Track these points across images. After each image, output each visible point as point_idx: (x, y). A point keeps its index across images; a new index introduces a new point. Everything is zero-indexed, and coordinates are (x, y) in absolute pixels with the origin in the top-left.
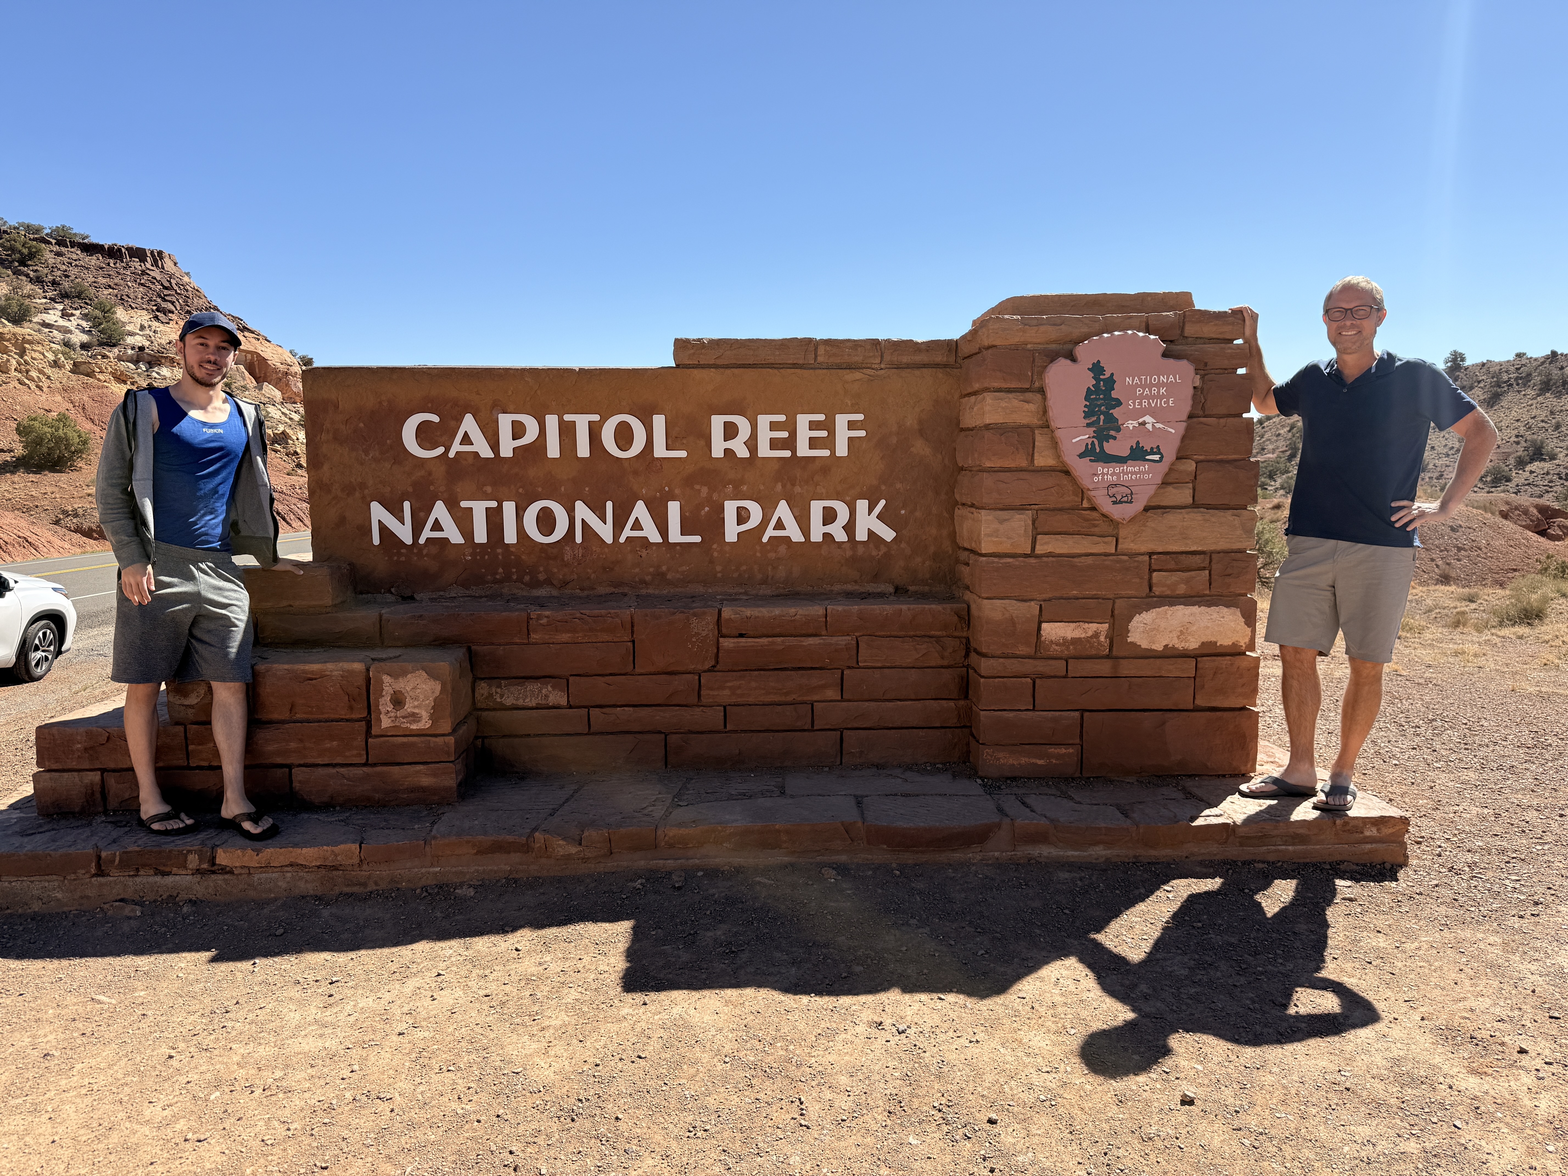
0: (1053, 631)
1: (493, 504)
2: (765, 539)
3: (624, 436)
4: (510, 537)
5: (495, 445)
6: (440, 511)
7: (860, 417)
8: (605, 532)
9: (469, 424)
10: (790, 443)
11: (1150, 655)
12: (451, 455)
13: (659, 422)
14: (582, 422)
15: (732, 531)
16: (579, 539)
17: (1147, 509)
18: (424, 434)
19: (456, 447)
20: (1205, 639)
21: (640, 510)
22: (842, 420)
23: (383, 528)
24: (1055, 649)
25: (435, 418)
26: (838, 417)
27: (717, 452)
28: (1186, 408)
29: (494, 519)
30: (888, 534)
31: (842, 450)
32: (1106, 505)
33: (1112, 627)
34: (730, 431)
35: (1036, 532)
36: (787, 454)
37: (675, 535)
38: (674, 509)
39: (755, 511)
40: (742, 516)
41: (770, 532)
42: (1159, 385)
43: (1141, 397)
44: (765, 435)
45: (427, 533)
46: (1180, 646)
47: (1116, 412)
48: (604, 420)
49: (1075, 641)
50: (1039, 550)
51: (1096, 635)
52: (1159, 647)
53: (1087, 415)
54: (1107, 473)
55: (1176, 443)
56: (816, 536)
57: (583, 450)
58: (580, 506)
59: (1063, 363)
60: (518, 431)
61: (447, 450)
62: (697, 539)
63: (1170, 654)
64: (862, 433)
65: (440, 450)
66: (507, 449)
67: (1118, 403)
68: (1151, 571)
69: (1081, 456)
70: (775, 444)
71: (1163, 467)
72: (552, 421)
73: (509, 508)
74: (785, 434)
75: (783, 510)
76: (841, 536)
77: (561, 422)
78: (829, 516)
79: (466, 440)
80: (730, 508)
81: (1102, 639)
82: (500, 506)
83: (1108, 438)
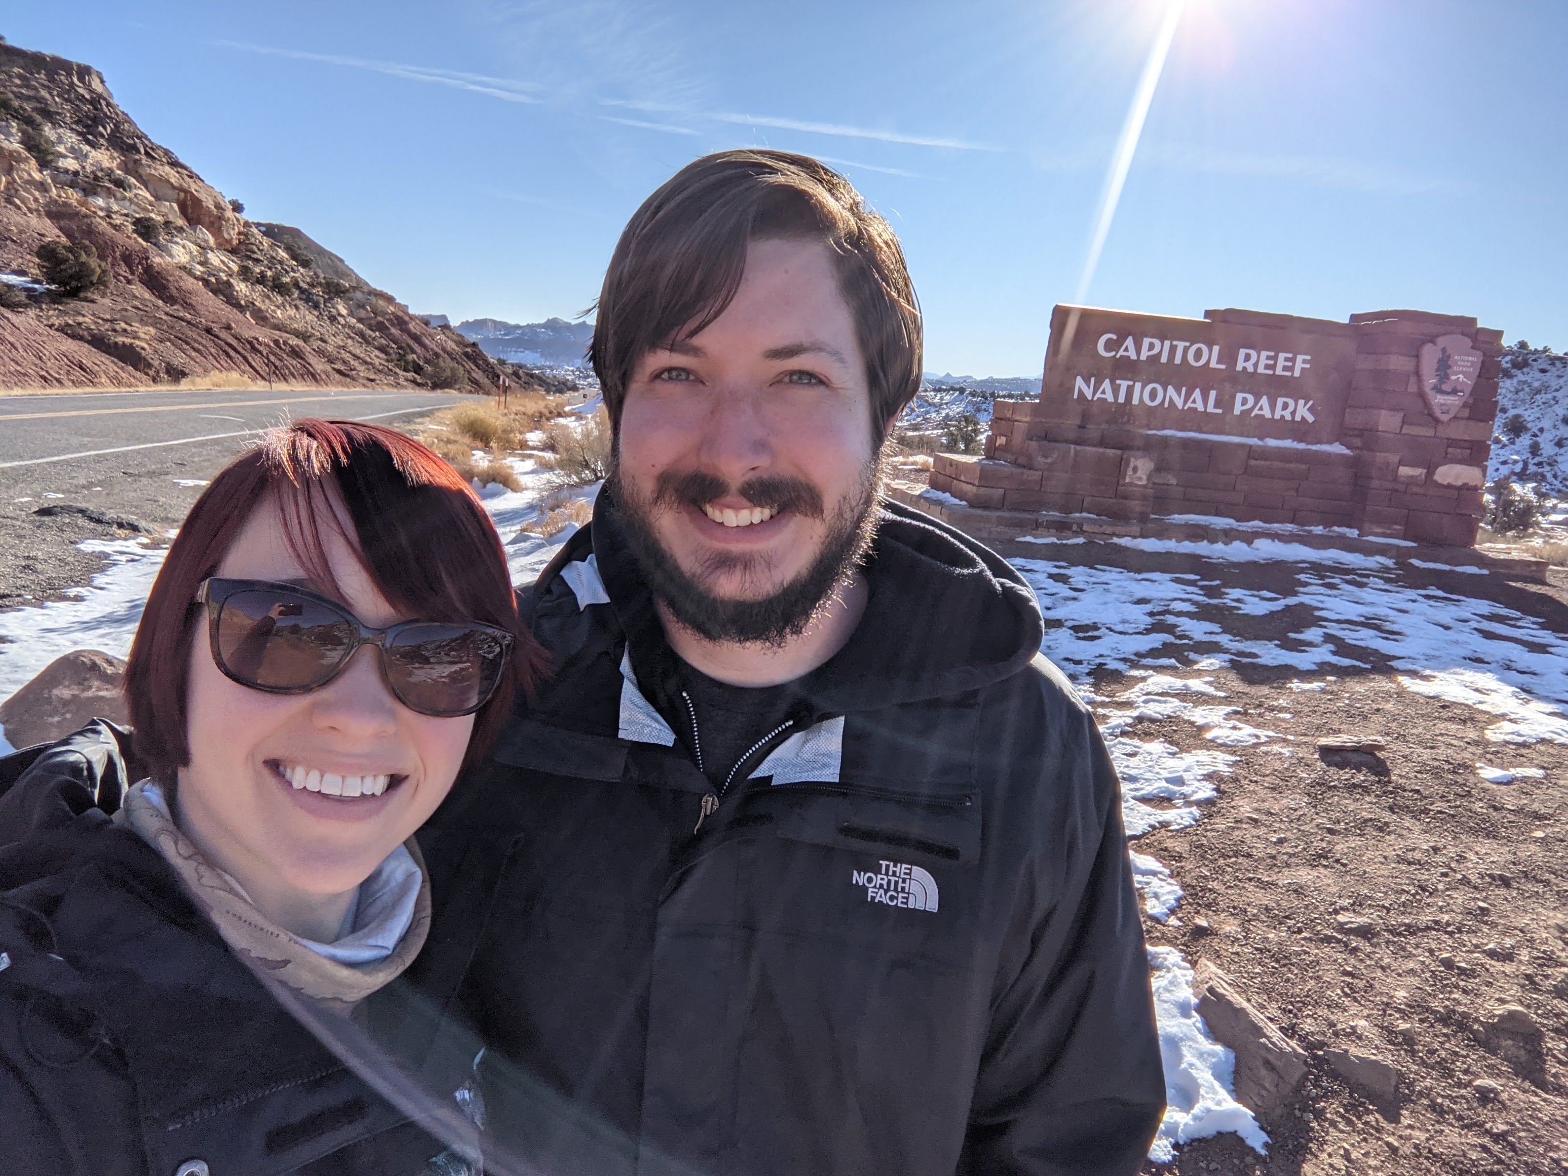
0: (1404, 471)
1: (1131, 383)
2: (1253, 415)
3: (1198, 355)
4: (1135, 401)
5: (1138, 352)
6: (1106, 384)
7: (1309, 358)
8: (1179, 402)
9: (1129, 342)
10: (1273, 367)
11: (1442, 486)
12: (1118, 356)
13: (1216, 349)
14: (1181, 345)
15: (1238, 409)
16: (1166, 405)
17: (1455, 418)
18: (1109, 345)
19: (1121, 353)
20: (1465, 481)
21: (1197, 394)
22: (1300, 358)
23: (1080, 390)
24: (1402, 479)
25: (1114, 337)
26: (1298, 357)
27: (1239, 368)
28: (1477, 374)
29: (1130, 390)
30: (1310, 419)
31: (1297, 374)
32: (1438, 413)
33: (1427, 473)
34: (1247, 358)
35: (1404, 422)
36: (1270, 372)
37: (1211, 409)
38: (1213, 394)
39: (1251, 398)
40: (1244, 401)
41: (1256, 412)
42: (1468, 361)
43: (1459, 366)
44: (1263, 361)
45: (1098, 395)
46: (1454, 483)
47: (1449, 371)
48: (1190, 346)
49: (1412, 477)
50: (1404, 431)
51: (1420, 475)
52: (1445, 483)
53: (1437, 370)
54: (1440, 399)
55: (1470, 389)
56: (1277, 416)
57: (1178, 360)
58: (1170, 388)
59: (1430, 345)
60: (1151, 346)
61: (1117, 353)
62: (1220, 411)
63: (1449, 486)
64: (1308, 366)
65: (1113, 353)
66: (1143, 357)
67: (1450, 367)
68: (1448, 446)
69: (1432, 389)
70: (1267, 367)
71: (1464, 399)
72: (1167, 343)
73: (1138, 386)
74: (1272, 362)
75: (1264, 401)
76: (1288, 417)
77: (1171, 345)
78: (1285, 406)
79: (1126, 350)
80: (1239, 396)
81: (1423, 476)
82: (1134, 384)
83: (1444, 383)
